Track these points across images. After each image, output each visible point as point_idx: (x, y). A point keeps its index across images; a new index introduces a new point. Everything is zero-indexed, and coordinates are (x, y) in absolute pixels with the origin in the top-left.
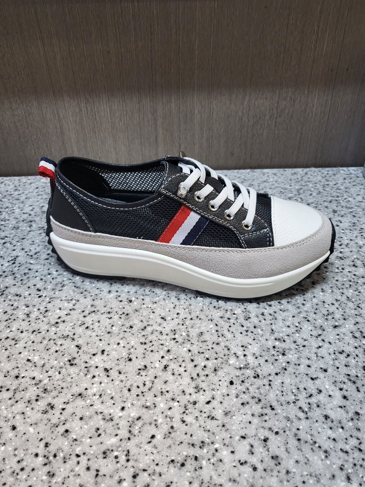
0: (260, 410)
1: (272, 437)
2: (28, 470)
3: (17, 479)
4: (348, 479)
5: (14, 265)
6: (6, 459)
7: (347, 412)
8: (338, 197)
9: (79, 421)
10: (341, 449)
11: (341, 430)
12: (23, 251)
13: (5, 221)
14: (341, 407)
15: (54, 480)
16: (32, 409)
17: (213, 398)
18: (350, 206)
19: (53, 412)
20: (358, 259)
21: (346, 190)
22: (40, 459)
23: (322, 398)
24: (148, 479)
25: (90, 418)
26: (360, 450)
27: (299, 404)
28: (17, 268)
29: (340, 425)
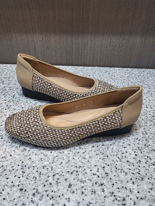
0: (103, 157)
1: (106, 166)
2: (15, 170)
3: (11, 173)
4: (133, 183)
5: (14, 98)
6: (7, 166)
7: (136, 160)
8: (144, 80)
9: (35, 155)
10: (132, 173)
11: (133, 166)
12: (17, 93)
13: (11, 81)
14: (134, 158)
15: (24, 174)
16: (18, 150)
17: (86, 152)
18: (149, 84)
19: (26, 151)
20: (149, 105)
21: (148, 78)
22: (20, 167)
23: (127, 155)
24: (59, 177)
25: (39, 154)
26: (139, 174)
27: (118, 156)
28: (14, 99)
29: (133, 164)
